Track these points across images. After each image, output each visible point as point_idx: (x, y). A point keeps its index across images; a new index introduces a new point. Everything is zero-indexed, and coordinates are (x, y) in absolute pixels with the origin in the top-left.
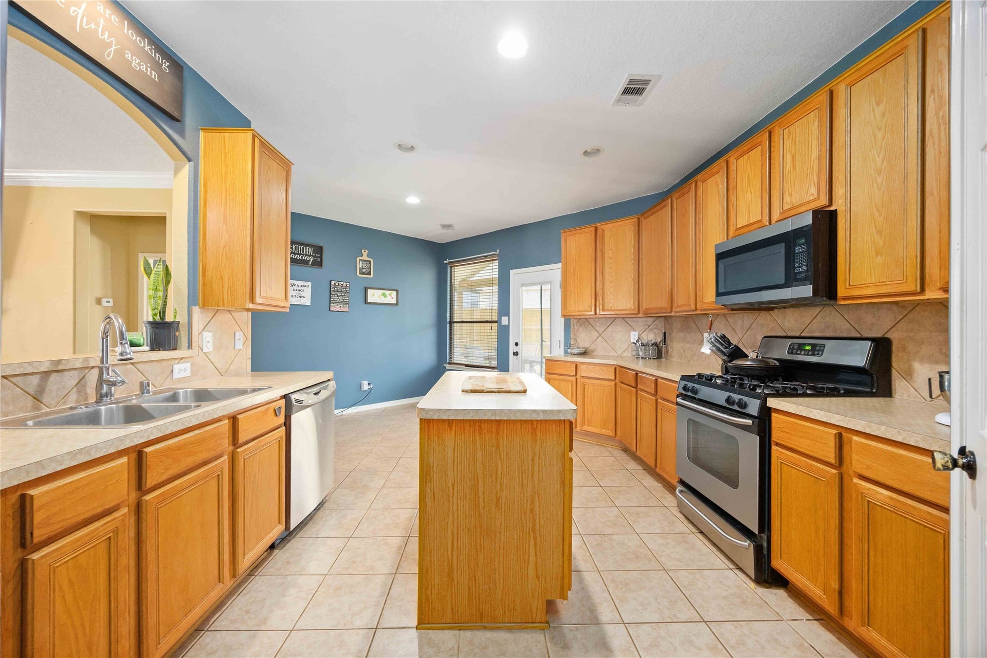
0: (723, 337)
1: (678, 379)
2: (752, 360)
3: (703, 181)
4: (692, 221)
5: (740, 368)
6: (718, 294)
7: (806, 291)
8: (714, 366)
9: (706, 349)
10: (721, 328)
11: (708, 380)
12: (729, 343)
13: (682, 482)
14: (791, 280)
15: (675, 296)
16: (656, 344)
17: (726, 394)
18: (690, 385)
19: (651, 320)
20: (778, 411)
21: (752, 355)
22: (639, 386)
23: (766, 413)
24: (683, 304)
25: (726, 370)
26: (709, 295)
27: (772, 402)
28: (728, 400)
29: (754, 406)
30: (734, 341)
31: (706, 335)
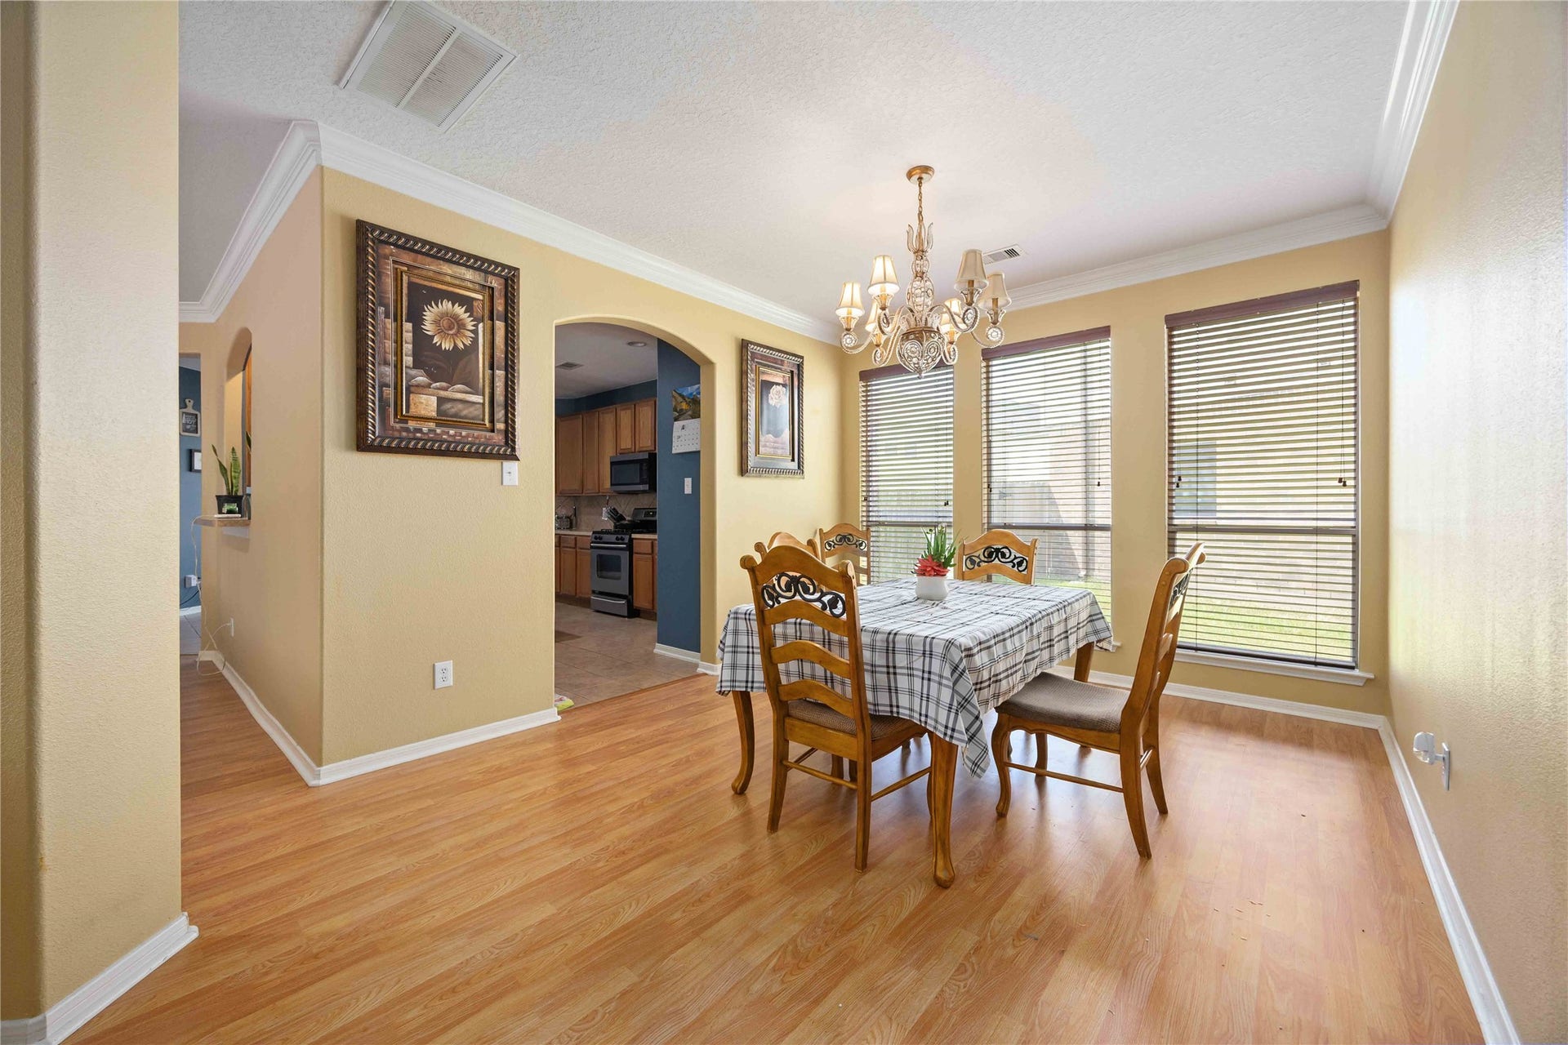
0: (614, 509)
1: (590, 534)
2: (629, 521)
3: (603, 413)
4: (596, 435)
5: (622, 524)
6: (612, 485)
7: (646, 487)
8: (610, 526)
9: (605, 518)
10: (613, 504)
11: (608, 532)
12: (618, 513)
13: (594, 592)
14: (642, 483)
15: (585, 483)
16: (568, 517)
17: (615, 536)
18: (598, 535)
19: (563, 498)
20: (636, 539)
21: (628, 518)
22: (562, 545)
23: (631, 540)
24: (590, 488)
25: (616, 527)
26: (607, 484)
27: (634, 536)
28: (617, 539)
29: (627, 538)
30: (620, 512)
31: (604, 509)
